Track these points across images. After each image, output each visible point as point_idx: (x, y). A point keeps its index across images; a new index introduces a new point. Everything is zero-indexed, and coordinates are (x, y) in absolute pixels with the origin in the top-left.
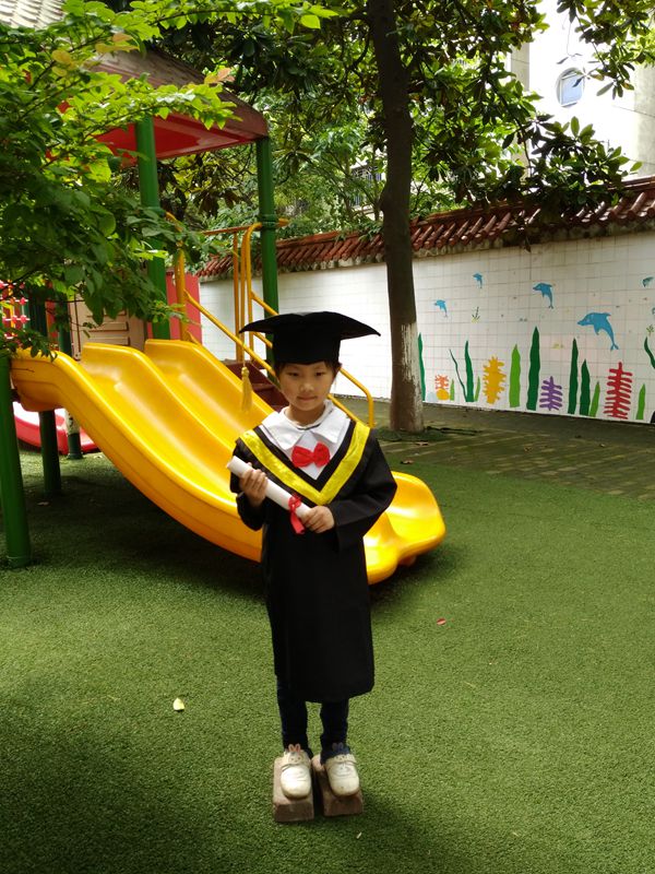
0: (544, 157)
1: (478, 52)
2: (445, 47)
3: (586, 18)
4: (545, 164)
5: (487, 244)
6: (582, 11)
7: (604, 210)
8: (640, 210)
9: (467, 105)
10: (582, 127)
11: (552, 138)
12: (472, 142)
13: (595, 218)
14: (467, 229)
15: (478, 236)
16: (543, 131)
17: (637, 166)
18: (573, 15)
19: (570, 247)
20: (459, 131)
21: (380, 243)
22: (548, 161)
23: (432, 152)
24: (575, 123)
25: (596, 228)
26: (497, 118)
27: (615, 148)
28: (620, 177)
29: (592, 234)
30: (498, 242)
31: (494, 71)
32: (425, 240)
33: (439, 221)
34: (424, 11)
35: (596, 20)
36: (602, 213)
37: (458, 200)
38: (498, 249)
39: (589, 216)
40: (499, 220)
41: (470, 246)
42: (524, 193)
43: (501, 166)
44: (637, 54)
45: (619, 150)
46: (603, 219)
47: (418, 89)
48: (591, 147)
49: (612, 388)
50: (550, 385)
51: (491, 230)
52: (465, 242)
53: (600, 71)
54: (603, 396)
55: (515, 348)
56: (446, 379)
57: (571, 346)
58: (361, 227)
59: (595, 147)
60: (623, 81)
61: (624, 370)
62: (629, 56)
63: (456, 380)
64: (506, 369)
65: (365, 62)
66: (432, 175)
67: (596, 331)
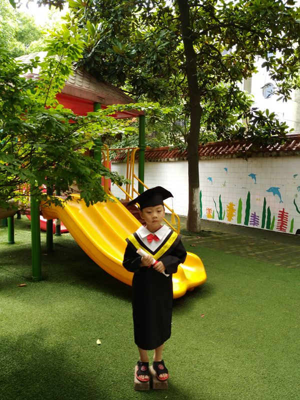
0: (254, 124)
1: (229, 80)
2: (216, 77)
3: (273, 70)
4: (254, 127)
5: (230, 156)
6: (272, 67)
7: (278, 146)
8: (293, 147)
9: (224, 102)
10: (270, 113)
11: (258, 116)
12: (225, 116)
13: (274, 149)
14: (222, 150)
15: (226, 153)
16: (254, 114)
17: (292, 130)
18: (268, 69)
19: (264, 160)
20: (220, 111)
21: (186, 153)
22: (256, 126)
23: (209, 119)
24: (267, 111)
25: (275, 153)
26: (236, 108)
27: (283, 122)
28: (285, 133)
29: (273, 155)
30: (234, 156)
31: (235, 90)
32: (205, 153)
33: (210, 146)
34: (208, 63)
35: (277, 71)
36: (277, 147)
37: (218, 139)
38: (234, 158)
39: (272, 148)
40: (235, 147)
41: (223, 157)
42: (246, 137)
43: (236, 127)
44: (292, 87)
45: (285, 123)
46: (278, 150)
47: (204, 95)
48: (273, 121)
49: (280, 219)
50: (254, 216)
51: (231, 151)
52: (221, 155)
53: (278, 92)
54: (276, 222)
55: (240, 199)
56: (211, 210)
57: (264, 200)
58: (178, 146)
59: (275, 121)
60: (287, 96)
61: (285, 212)
62: (290, 87)
63: (215, 210)
64: (236, 208)
65: (184, 83)
66: (209, 128)
67: (274, 194)
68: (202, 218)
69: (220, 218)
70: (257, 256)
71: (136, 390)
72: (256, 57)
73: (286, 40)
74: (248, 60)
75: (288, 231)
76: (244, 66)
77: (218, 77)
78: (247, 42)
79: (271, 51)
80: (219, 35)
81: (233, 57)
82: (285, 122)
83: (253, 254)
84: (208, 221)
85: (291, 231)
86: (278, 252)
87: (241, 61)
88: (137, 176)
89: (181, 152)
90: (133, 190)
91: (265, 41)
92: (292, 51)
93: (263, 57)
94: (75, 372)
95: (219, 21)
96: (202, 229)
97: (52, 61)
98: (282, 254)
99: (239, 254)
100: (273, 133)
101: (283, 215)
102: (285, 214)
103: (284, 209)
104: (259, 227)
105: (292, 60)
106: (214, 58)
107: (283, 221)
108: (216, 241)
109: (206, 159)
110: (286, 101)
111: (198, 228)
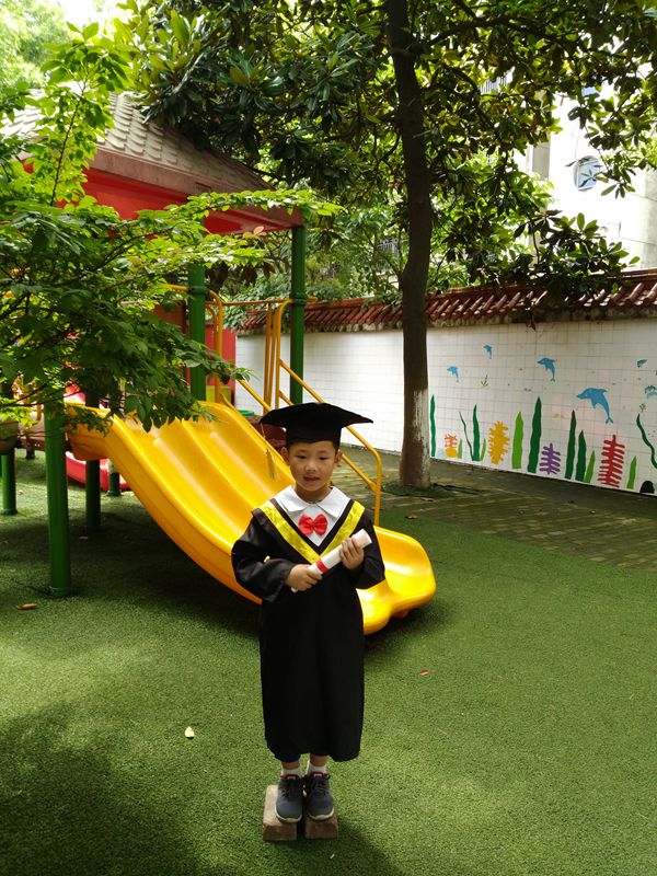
0: (551, 248)
1: (497, 148)
2: (468, 142)
3: (595, 125)
4: (551, 253)
5: (498, 319)
6: (591, 120)
7: (605, 297)
8: (637, 299)
9: (485, 197)
10: (587, 221)
11: (559, 230)
12: (487, 230)
13: (596, 304)
14: (479, 305)
15: (490, 311)
16: (552, 225)
17: (636, 260)
18: (583, 124)
19: (573, 327)
20: (475, 217)
21: (401, 312)
22: (555, 251)
23: (451, 236)
24: (581, 218)
25: (597, 313)
26: (511, 210)
27: (616, 243)
28: (619, 268)
29: (592, 317)
30: (506, 318)
31: (508, 170)
32: (442, 312)
33: (454, 296)
34: (450, 108)
35: (604, 128)
36: (602, 300)
37: (472, 280)
38: (508, 324)
39: (591, 300)
40: (509, 298)
41: (482, 321)
42: (533, 277)
43: (512, 253)
44: (637, 164)
45: (620, 245)
46: (603, 304)
47: (442, 181)
48: (594, 241)
49: (607, 458)
50: (550, 451)
51: (501, 308)
52: (478, 317)
53: (605, 174)
54: (598, 465)
55: (519, 415)
56: (454, 438)
57: (571, 416)
58: (384, 297)
59: (598, 241)
60: (625, 184)
61: (618, 442)
62: (631, 163)
63: (464, 440)
64: (510, 434)
65: (395, 155)
66: (450, 257)
67: (594, 404)
68: (436, 457)
69: (476, 457)
70: (552, 539)
71: (266, 841)
72: (557, 95)
73: (623, 57)
74: (538, 103)
75: (623, 486)
76: (531, 117)
77: (472, 140)
78: (538, 63)
79: (591, 83)
80: (474, 48)
81: (505, 96)
82: (620, 243)
83: (542, 536)
84: (448, 462)
85: (630, 484)
86: (599, 531)
87: (524, 105)
88: (287, 362)
89: (390, 309)
90: (279, 394)
91: (577, 60)
92: (637, 83)
93: (572, 95)
94: (131, 800)
95: (473, 15)
96: (432, 481)
97: (64, 94)
98: (606, 536)
99: (512, 535)
100: (594, 269)
101: (612, 450)
102: (617, 448)
103: (614, 437)
104: (561, 476)
105: (637, 103)
106: (463, 97)
107: (612, 464)
108: (464, 508)
109: (444, 326)
110: (623, 195)
111: (425, 480)
